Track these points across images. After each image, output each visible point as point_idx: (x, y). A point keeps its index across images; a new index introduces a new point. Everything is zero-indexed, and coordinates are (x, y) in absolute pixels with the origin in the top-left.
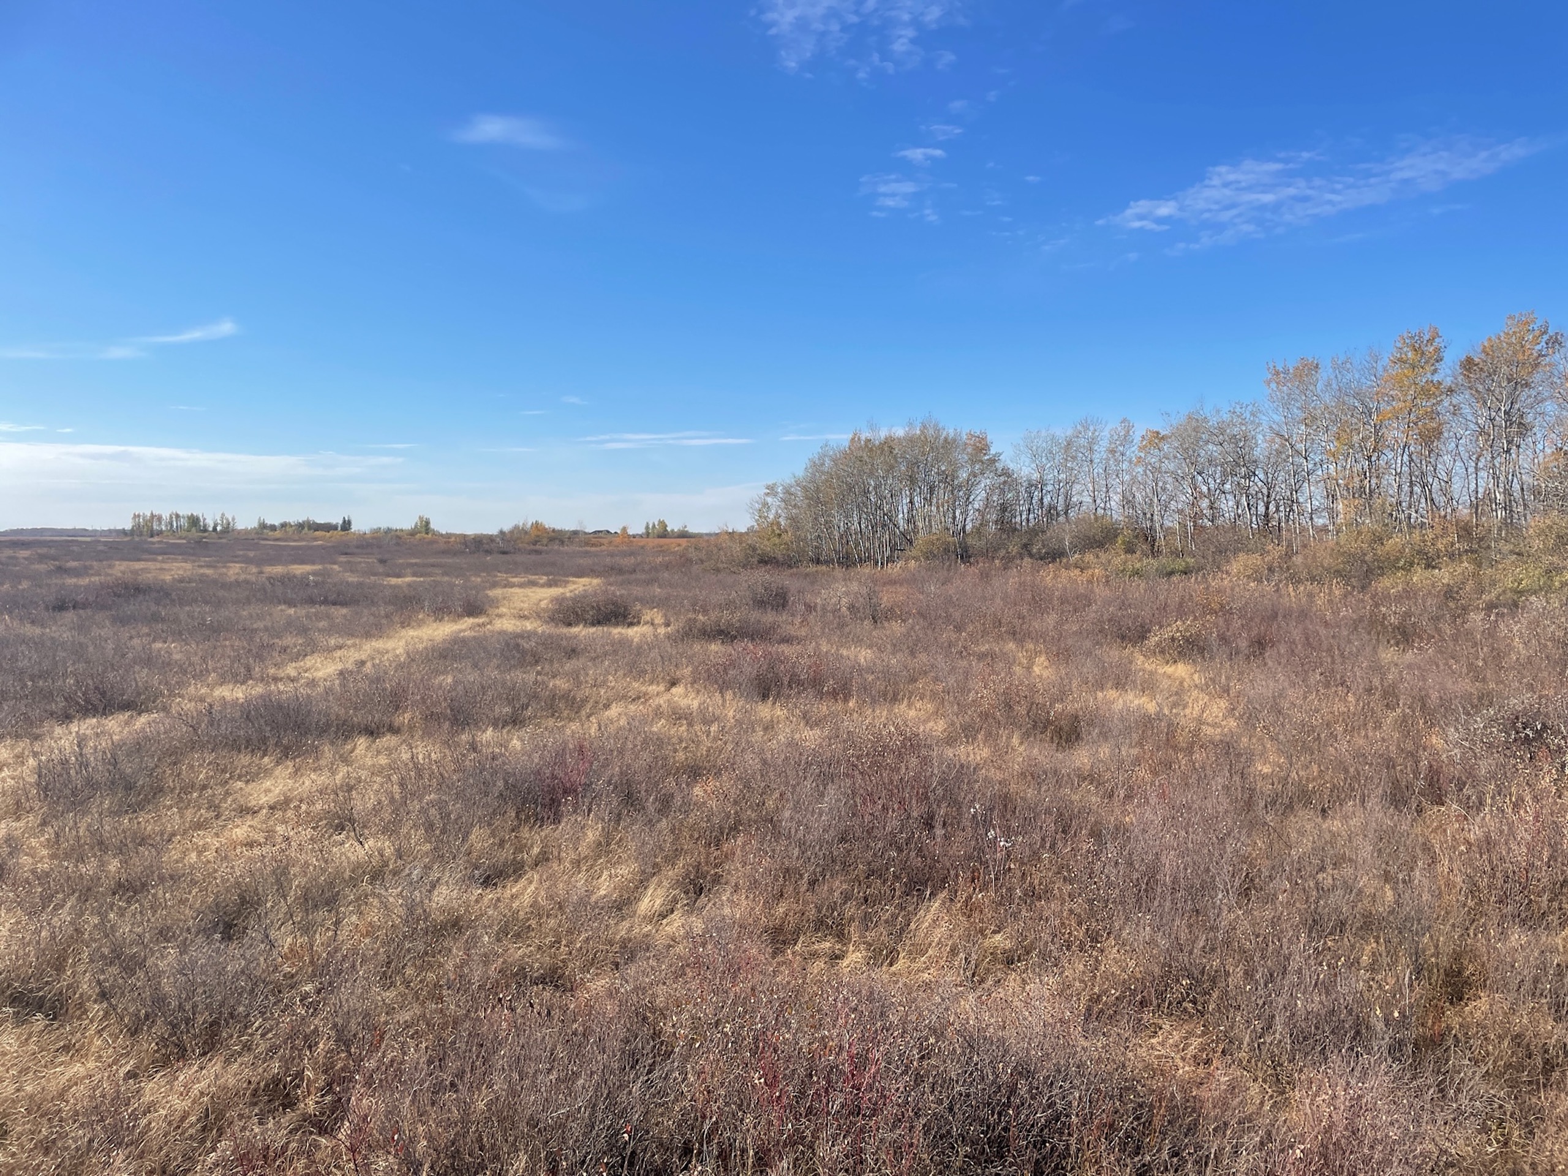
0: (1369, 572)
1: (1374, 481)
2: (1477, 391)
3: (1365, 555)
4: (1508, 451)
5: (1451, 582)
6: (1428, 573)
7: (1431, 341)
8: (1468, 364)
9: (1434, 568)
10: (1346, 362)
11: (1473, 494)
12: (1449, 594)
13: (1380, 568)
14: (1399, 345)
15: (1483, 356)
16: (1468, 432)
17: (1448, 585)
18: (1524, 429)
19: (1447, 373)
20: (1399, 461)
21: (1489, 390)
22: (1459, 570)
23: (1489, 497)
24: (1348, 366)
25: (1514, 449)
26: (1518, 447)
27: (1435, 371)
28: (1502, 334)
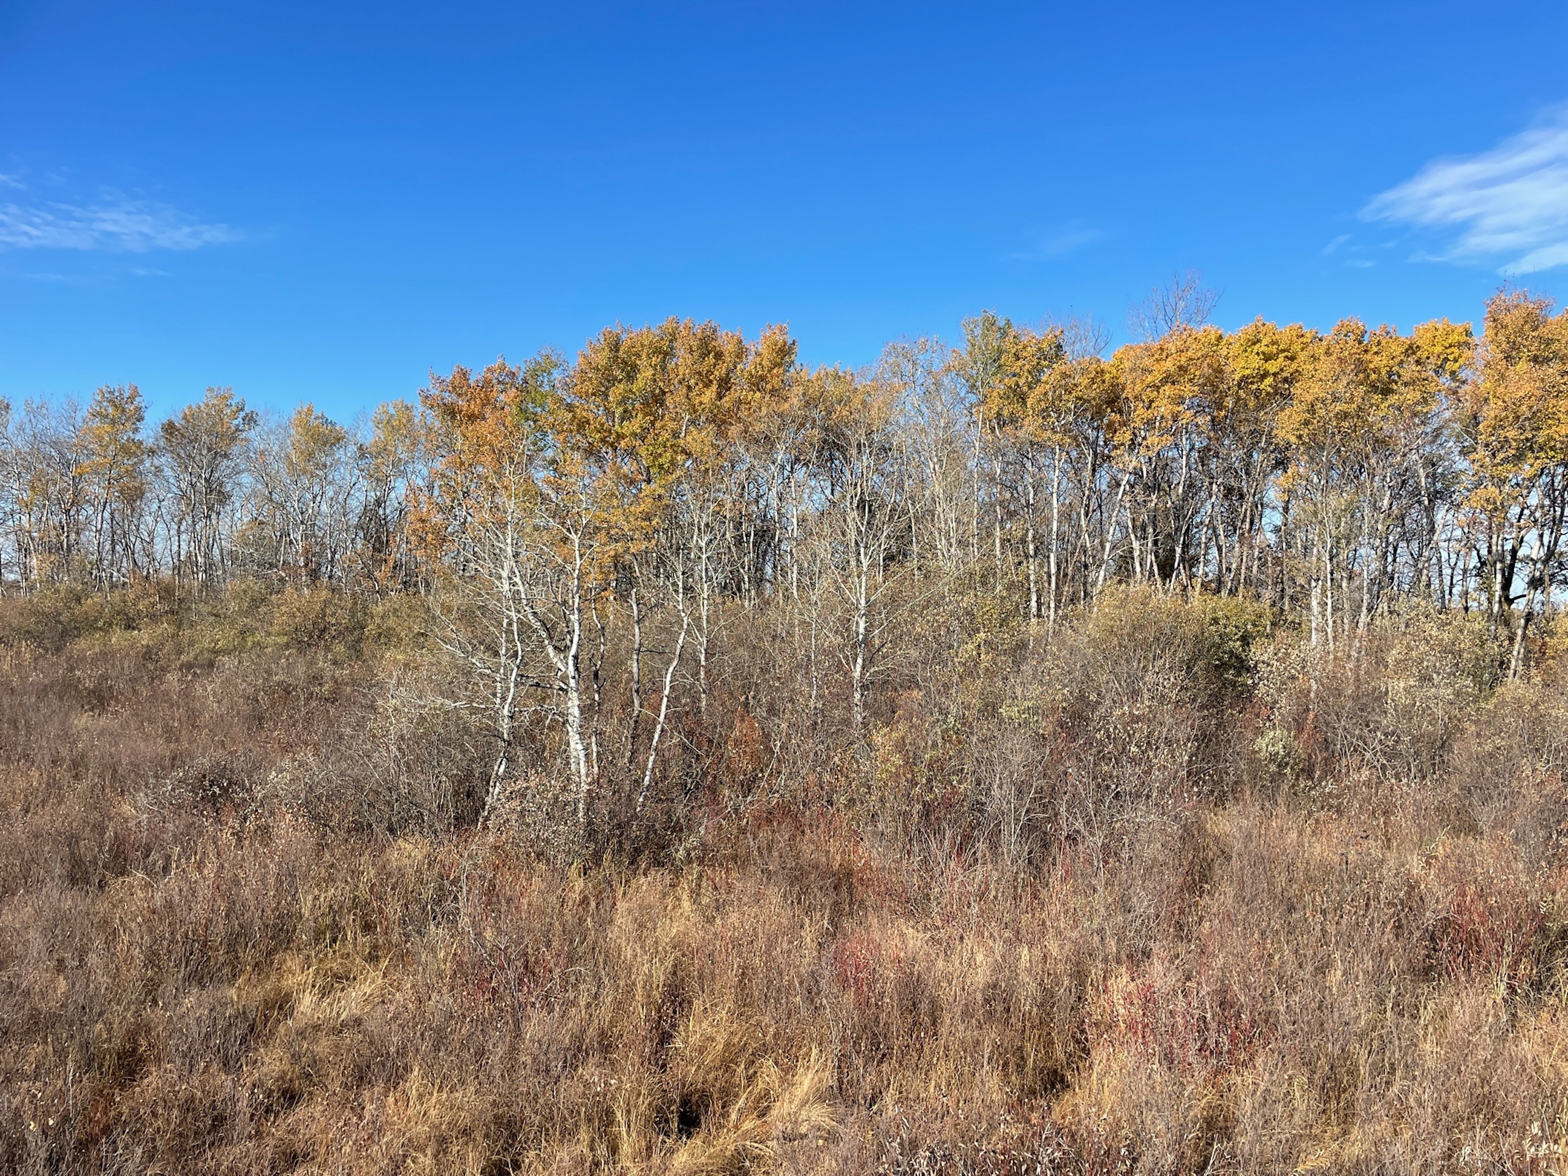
0: (64, 634)
1: (73, 536)
2: (178, 455)
3: (60, 614)
4: (209, 517)
5: (151, 643)
6: (127, 634)
7: (131, 399)
8: (170, 428)
9: (134, 629)
10: (42, 407)
11: (175, 556)
12: (148, 654)
13: (76, 628)
14: (99, 398)
15: (183, 422)
16: (170, 495)
17: (148, 646)
18: (224, 498)
19: (149, 433)
20: (99, 518)
21: (189, 456)
22: (159, 631)
23: (190, 559)
24: (44, 411)
25: (214, 516)
26: (218, 514)
27: (136, 430)
28: (202, 405)
